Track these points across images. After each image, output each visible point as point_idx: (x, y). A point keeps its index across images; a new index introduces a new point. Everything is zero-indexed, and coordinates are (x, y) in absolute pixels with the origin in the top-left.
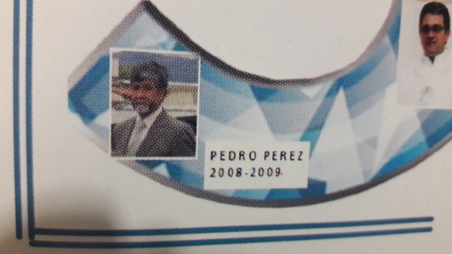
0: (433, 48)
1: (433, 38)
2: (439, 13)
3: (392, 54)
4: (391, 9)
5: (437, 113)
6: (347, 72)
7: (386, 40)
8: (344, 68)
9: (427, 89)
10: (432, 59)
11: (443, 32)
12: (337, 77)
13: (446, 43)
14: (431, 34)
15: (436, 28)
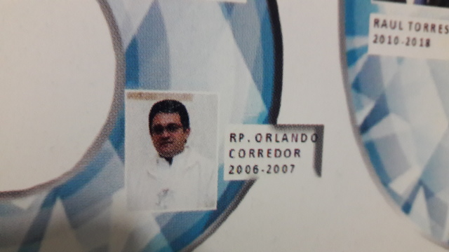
0: (169, 148)
1: (168, 138)
2: (174, 110)
3: (116, 158)
4: (111, 112)
5: (180, 216)
6: (63, 181)
7: (108, 145)
8: (59, 178)
9: (166, 191)
10: (170, 160)
11: (180, 131)
12: (53, 187)
13: (186, 141)
14: (166, 134)
15: (171, 127)
